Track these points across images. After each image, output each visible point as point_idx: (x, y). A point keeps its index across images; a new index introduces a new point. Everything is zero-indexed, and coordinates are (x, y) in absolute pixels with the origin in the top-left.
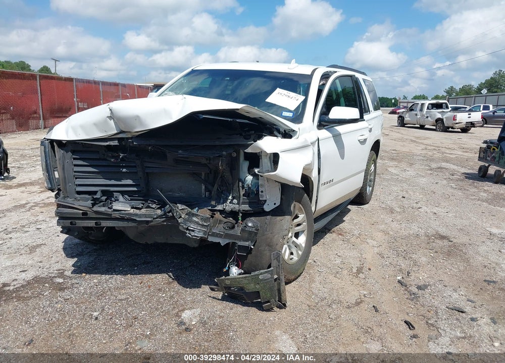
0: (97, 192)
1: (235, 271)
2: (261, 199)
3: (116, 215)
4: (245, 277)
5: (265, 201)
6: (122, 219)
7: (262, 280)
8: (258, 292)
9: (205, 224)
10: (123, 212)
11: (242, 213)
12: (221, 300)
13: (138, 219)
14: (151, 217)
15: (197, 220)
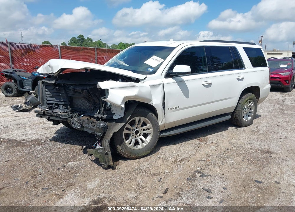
0: (53, 104)
1: (98, 146)
2: (112, 113)
3: (54, 114)
4: (93, 150)
5: (114, 114)
6: (56, 116)
7: (99, 152)
8: (99, 158)
9: (79, 122)
10: (57, 113)
11: (101, 119)
12: (93, 161)
13: (62, 117)
14: (67, 117)
15: (76, 119)
